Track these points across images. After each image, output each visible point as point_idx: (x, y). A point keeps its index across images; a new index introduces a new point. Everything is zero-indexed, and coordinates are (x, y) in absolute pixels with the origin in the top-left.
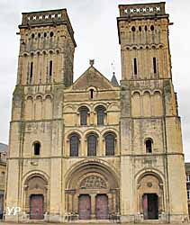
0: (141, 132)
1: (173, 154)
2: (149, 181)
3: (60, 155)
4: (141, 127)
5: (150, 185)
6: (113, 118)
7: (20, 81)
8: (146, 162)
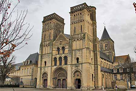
0: (75, 55)
1: (84, 63)
2: (78, 74)
3: (51, 65)
4: (75, 53)
5: (78, 75)
6: (66, 51)
7: (42, 41)
8: (76, 67)
